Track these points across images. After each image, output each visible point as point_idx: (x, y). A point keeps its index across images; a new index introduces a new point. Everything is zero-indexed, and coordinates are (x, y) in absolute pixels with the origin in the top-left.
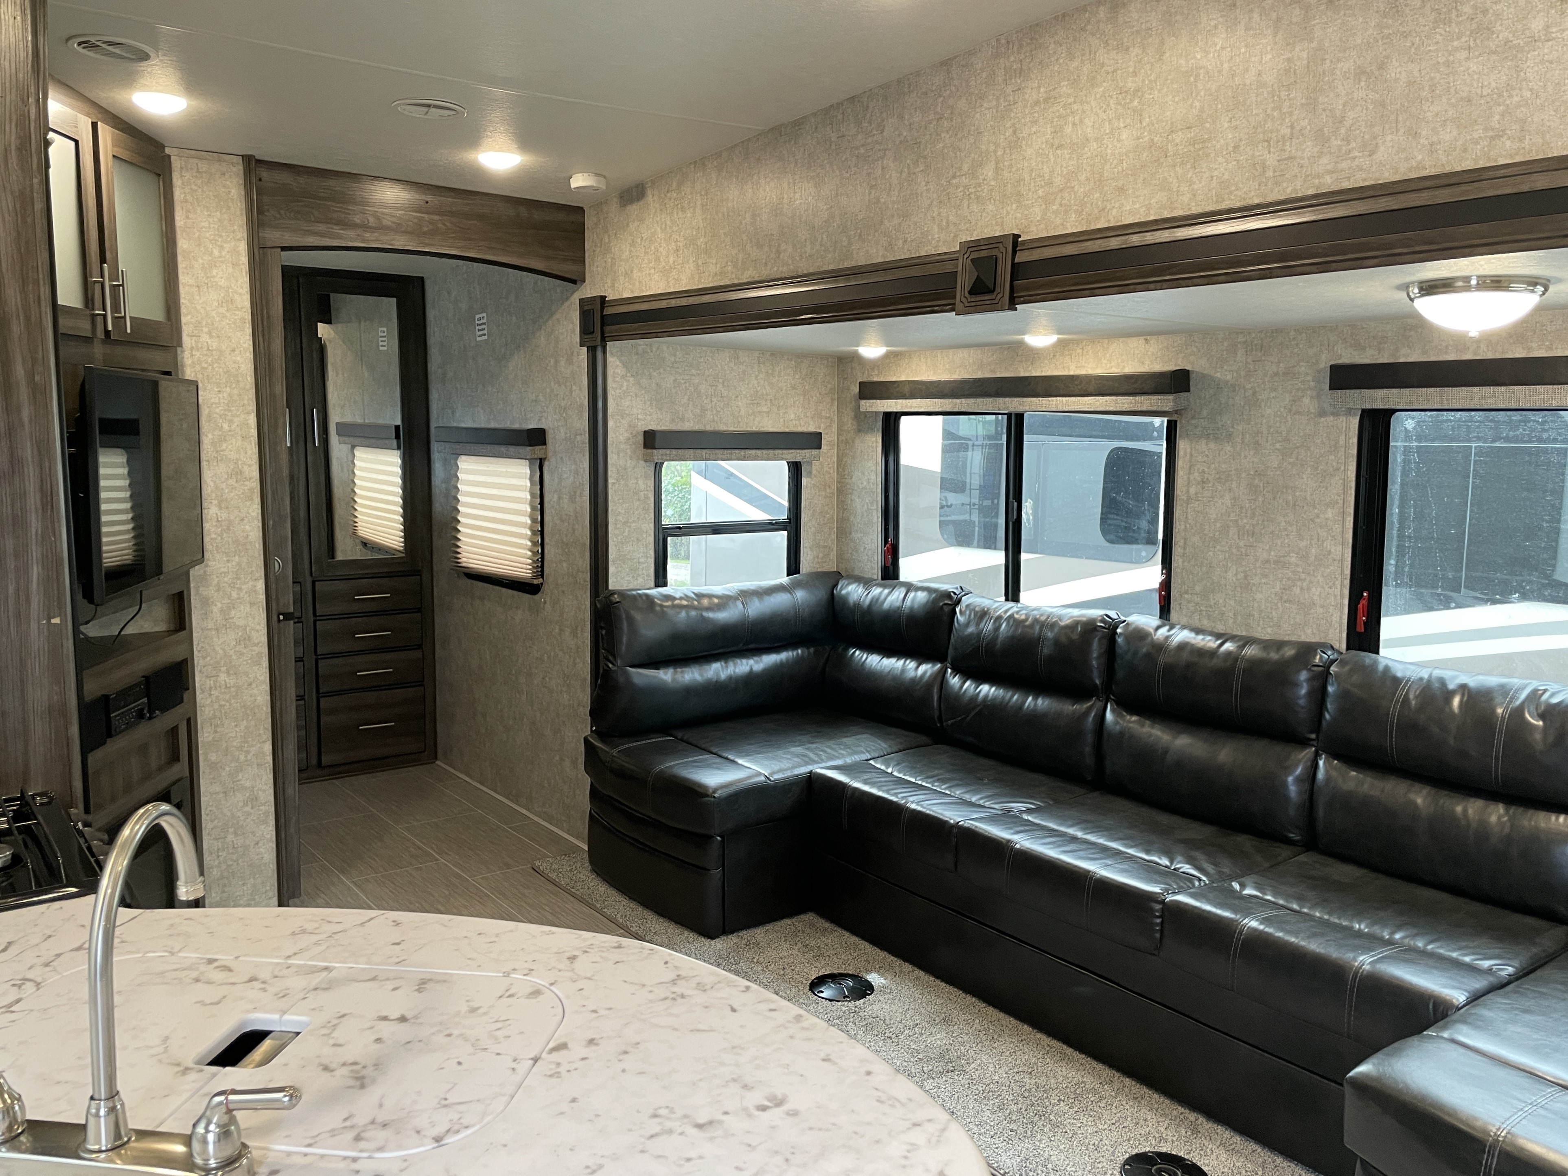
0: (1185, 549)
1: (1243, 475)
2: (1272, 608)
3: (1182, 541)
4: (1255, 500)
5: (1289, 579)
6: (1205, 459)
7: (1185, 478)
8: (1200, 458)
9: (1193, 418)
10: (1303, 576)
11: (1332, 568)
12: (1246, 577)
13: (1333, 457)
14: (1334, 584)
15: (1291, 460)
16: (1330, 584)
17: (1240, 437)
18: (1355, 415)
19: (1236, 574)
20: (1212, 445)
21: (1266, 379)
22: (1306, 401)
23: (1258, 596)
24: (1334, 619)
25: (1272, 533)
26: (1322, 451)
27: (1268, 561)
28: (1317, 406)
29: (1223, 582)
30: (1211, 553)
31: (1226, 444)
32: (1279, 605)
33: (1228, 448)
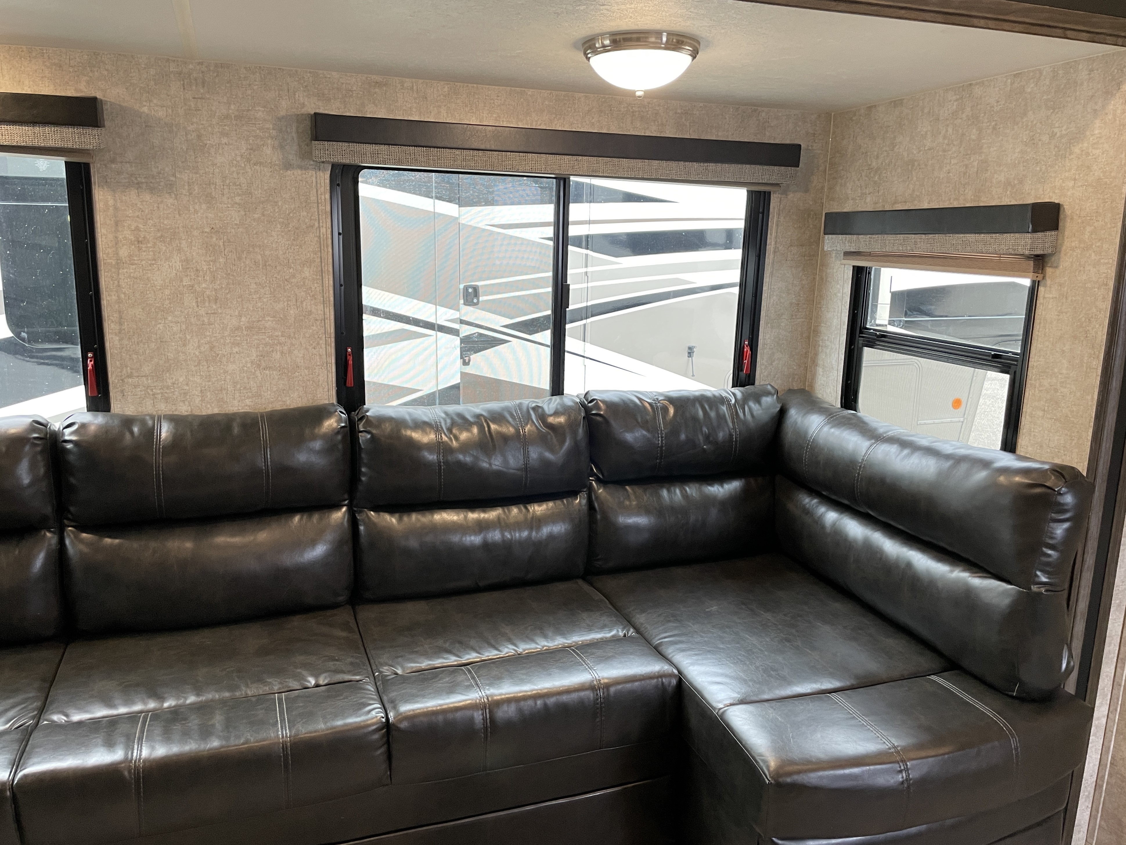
0: (121, 324)
1: (196, 233)
2: (248, 378)
3: (116, 315)
4: (214, 261)
5: (266, 345)
6: (137, 214)
7: (111, 236)
8: (130, 213)
9: (113, 161)
10: (282, 339)
11: (314, 328)
12: (212, 348)
13: (305, 214)
14: (318, 344)
15: (256, 216)
16: (314, 344)
17: (186, 187)
18: (325, 170)
19: (199, 347)
20: (147, 197)
21: (214, 121)
22: (268, 151)
23: (231, 367)
24: (321, 378)
25: (240, 296)
26: (293, 207)
27: (238, 328)
28: (281, 157)
29: (182, 357)
30: (161, 326)
31: (167, 196)
32: (258, 373)
33: (170, 201)
